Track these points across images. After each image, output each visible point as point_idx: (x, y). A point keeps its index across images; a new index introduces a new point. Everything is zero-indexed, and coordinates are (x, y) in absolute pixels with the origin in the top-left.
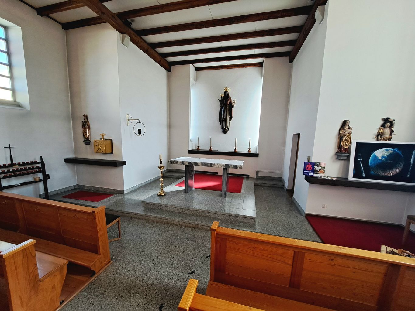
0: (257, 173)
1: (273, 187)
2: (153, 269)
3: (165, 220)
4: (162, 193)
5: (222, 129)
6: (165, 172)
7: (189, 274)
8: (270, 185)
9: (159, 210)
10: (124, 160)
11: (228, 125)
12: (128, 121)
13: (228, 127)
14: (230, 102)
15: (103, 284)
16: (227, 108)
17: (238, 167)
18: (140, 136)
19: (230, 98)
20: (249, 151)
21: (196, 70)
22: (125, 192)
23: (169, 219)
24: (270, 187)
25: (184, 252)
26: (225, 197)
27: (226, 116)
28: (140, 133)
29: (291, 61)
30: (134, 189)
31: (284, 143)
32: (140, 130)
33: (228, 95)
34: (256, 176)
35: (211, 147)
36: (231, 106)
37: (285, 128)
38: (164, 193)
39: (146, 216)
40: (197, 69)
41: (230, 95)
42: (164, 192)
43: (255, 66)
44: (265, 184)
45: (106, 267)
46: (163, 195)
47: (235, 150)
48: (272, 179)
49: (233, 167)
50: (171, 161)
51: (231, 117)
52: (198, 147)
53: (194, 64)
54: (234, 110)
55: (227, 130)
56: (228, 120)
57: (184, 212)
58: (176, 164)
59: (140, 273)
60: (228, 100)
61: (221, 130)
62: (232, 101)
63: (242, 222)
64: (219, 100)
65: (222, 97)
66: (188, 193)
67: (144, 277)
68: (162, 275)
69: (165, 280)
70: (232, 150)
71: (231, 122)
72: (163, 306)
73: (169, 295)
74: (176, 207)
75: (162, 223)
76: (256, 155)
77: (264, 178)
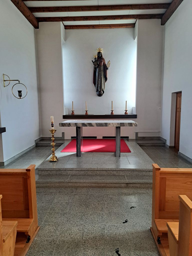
0: (137, 134)
1: (154, 146)
2: (87, 226)
3: (69, 184)
4: (55, 158)
5: (97, 92)
6: (38, 140)
7: (124, 223)
8: (151, 144)
9: (58, 175)
10: (3, 126)
11: (103, 87)
12: (4, 82)
13: (103, 89)
14: (104, 63)
15: (45, 246)
16: (101, 70)
17: (133, 124)
18: (20, 98)
19: (103, 59)
20: (126, 113)
21: (65, 29)
22: (5, 164)
23: (74, 182)
24: (152, 146)
25: (107, 208)
26: (120, 157)
27: (101, 78)
28: (20, 96)
29: (163, 23)
30: (12, 160)
31: (160, 103)
32: (20, 92)
33: (102, 56)
34: (136, 137)
35: (87, 111)
36: (106, 68)
37: (160, 88)
38: (56, 159)
39: (47, 182)
40: (66, 27)
41: (103, 57)
42: (56, 157)
43: (127, 27)
44: (147, 144)
45: (36, 232)
46: (56, 161)
47: (112, 112)
48: (151, 139)
49: (128, 125)
50: (63, 123)
51: (106, 79)
52: (73, 111)
53: (64, 22)
54: (108, 72)
55: (102, 93)
56: (103, 82)
57: (87, 174)
58: (69, 126)
59: (76, 231)
60: (102, 61)
61: (95, 93)
62: (106, 63)
63: (147, 176)
64: (92, 61)
65: (95, 58)
66: (80, 156)
67: (83, 233)
68: (99, 229)
69: (106, 232)
70: (109, 113)
71: (106, 84)
72: (119, 251)
73: (118, 242)
74: (78, 169)
75: (66, 187)
76: (134, 117)
77: (143, 138)
